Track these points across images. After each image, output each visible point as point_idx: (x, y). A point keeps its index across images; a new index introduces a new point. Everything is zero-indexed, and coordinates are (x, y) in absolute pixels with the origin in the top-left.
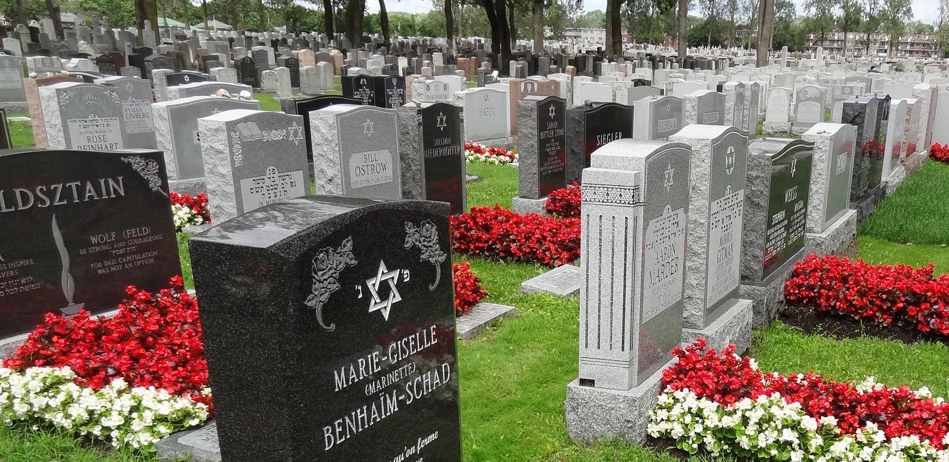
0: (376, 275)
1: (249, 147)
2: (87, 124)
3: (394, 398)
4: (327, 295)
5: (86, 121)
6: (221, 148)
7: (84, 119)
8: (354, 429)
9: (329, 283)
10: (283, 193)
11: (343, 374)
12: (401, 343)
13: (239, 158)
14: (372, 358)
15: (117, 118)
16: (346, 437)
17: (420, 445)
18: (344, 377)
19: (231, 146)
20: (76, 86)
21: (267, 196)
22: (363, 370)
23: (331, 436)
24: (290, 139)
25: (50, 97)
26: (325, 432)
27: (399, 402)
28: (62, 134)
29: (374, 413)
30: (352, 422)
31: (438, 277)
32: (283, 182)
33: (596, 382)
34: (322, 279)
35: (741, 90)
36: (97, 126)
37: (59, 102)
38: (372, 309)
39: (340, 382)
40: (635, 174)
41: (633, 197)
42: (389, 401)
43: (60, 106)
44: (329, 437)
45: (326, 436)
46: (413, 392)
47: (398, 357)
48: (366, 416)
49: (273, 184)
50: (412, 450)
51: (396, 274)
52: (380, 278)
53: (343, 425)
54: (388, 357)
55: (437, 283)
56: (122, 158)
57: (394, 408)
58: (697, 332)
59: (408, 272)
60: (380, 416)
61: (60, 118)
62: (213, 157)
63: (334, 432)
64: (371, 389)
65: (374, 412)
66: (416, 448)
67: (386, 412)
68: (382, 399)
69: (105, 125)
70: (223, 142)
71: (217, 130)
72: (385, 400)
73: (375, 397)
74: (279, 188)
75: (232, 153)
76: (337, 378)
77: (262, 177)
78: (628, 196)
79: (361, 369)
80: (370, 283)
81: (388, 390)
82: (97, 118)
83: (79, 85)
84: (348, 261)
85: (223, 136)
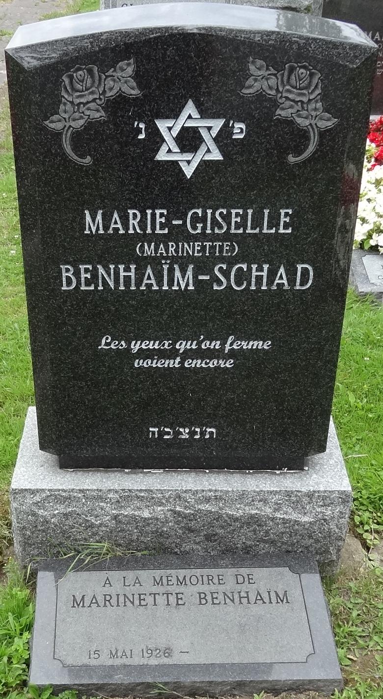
8: (112, 285)
18: (101, 221)
68: (166, 267)
72: (171, 271)
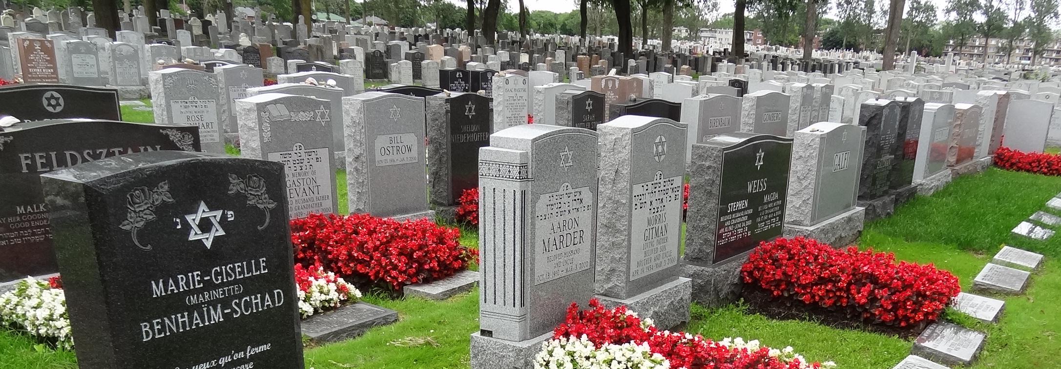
0: (196, 212)
1: (277, 126)
2: (187, 105)
3: (219, 310)
4: (142, 223)
5: (187, 103)
6: (252, 125)
7: (186, 101)
8: (175, 329)
9: (145, 214)
10: (308, 167)
11: (161, 284)
12: (226, 269)
13: (267, 135)
14: (193, 276)
15: (214, 100)
16: (165, 334)
17: (250, 352)
18: (162, 287)
19: (260, 124)
20: (180, 72)
21: (293, 168)
22: (184, 284)
23: (150, 331)
24: (318, 120)
25: (157, 80)
26: (143, 327)
27: (224, 315)
28: (165, 113)
29: (197, 320)
30: (172, 323)
31: (268, 220)
32: (309, 157)
33: (493, 333)
34: (137, 210)
35: (809, 92)
36: (196, 107)
37: (164, 85)
38: (192, 237)
39: (157, 289)
40: (520, 153)
41: (520, 173)
42: (212, 312)
43: (165, 88)
44: (147, 332)
45: (144, 330)
46: (241, 309)
47: (222, 279)
48: (187, 321)
49: (299, 158)
50: (241, 355)
51: (219, 214)
52: (200, 215)
53: (163, 324)
54: (211, 277)
55: (266, 224)
56: (161, 131)
57: (219, 318)
58: (620, 301)
59: (233, 213)
60: (203, 321)
61: (164, 99)
62: (247, 133)
63: (152, 328)
64: (194, 300)
65: (196, 317)
66: (245, 354)
67: (209, 320)
68: (205, 309)
69: (203, 106)
70: (254, 121)
71: (249, 110)
72: (208, 311)
73: (198, 307)
74: (306, 161)
75: (261, 130)
76: (154, 286)
77: (289, 152)
78: (515, 172)
79: (181, 283)
80: (189, 218)
81: (213, 303)
82: (196, 100)
83: (182, 71)
84: (165, 199)
85: (254, 115)
